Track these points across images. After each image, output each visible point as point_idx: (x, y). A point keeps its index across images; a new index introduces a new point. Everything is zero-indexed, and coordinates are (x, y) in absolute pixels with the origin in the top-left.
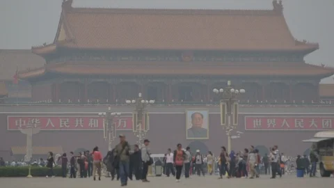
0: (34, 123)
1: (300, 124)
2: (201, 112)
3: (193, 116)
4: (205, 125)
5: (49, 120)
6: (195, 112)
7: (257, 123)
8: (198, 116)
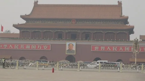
0: (5, 46)
3: (69, 45)
5: (11, 45)
7: (96, 48)
8: (71, 45)
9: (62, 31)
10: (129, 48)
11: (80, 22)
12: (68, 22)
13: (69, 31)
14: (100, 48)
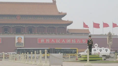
1: (58, 41)
2: (21, 37)
3: (18, 38)
4: (23, 41)
6: (19, 36)
7: (42, 41)
8: (20, 38)
9: (9, 26)
10: (70, 40)
11: (24, 18)
12: (13, 18)
13: (16, 26)
14: (45, 41)
